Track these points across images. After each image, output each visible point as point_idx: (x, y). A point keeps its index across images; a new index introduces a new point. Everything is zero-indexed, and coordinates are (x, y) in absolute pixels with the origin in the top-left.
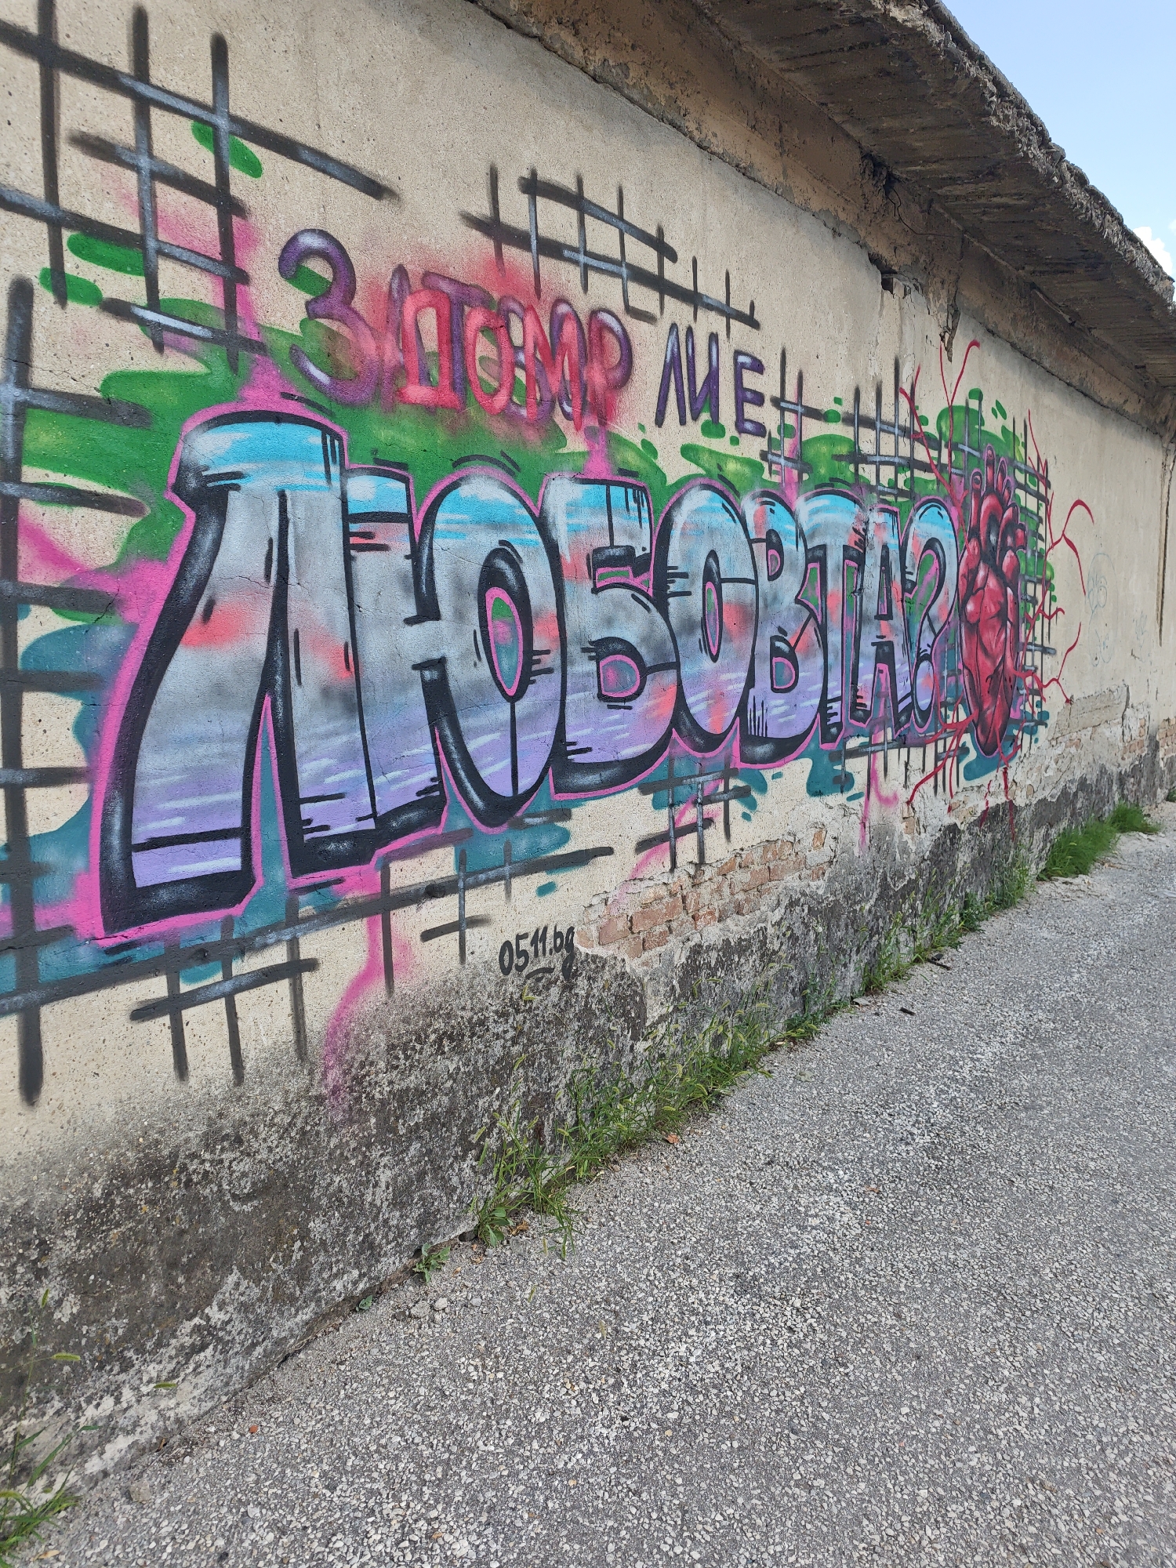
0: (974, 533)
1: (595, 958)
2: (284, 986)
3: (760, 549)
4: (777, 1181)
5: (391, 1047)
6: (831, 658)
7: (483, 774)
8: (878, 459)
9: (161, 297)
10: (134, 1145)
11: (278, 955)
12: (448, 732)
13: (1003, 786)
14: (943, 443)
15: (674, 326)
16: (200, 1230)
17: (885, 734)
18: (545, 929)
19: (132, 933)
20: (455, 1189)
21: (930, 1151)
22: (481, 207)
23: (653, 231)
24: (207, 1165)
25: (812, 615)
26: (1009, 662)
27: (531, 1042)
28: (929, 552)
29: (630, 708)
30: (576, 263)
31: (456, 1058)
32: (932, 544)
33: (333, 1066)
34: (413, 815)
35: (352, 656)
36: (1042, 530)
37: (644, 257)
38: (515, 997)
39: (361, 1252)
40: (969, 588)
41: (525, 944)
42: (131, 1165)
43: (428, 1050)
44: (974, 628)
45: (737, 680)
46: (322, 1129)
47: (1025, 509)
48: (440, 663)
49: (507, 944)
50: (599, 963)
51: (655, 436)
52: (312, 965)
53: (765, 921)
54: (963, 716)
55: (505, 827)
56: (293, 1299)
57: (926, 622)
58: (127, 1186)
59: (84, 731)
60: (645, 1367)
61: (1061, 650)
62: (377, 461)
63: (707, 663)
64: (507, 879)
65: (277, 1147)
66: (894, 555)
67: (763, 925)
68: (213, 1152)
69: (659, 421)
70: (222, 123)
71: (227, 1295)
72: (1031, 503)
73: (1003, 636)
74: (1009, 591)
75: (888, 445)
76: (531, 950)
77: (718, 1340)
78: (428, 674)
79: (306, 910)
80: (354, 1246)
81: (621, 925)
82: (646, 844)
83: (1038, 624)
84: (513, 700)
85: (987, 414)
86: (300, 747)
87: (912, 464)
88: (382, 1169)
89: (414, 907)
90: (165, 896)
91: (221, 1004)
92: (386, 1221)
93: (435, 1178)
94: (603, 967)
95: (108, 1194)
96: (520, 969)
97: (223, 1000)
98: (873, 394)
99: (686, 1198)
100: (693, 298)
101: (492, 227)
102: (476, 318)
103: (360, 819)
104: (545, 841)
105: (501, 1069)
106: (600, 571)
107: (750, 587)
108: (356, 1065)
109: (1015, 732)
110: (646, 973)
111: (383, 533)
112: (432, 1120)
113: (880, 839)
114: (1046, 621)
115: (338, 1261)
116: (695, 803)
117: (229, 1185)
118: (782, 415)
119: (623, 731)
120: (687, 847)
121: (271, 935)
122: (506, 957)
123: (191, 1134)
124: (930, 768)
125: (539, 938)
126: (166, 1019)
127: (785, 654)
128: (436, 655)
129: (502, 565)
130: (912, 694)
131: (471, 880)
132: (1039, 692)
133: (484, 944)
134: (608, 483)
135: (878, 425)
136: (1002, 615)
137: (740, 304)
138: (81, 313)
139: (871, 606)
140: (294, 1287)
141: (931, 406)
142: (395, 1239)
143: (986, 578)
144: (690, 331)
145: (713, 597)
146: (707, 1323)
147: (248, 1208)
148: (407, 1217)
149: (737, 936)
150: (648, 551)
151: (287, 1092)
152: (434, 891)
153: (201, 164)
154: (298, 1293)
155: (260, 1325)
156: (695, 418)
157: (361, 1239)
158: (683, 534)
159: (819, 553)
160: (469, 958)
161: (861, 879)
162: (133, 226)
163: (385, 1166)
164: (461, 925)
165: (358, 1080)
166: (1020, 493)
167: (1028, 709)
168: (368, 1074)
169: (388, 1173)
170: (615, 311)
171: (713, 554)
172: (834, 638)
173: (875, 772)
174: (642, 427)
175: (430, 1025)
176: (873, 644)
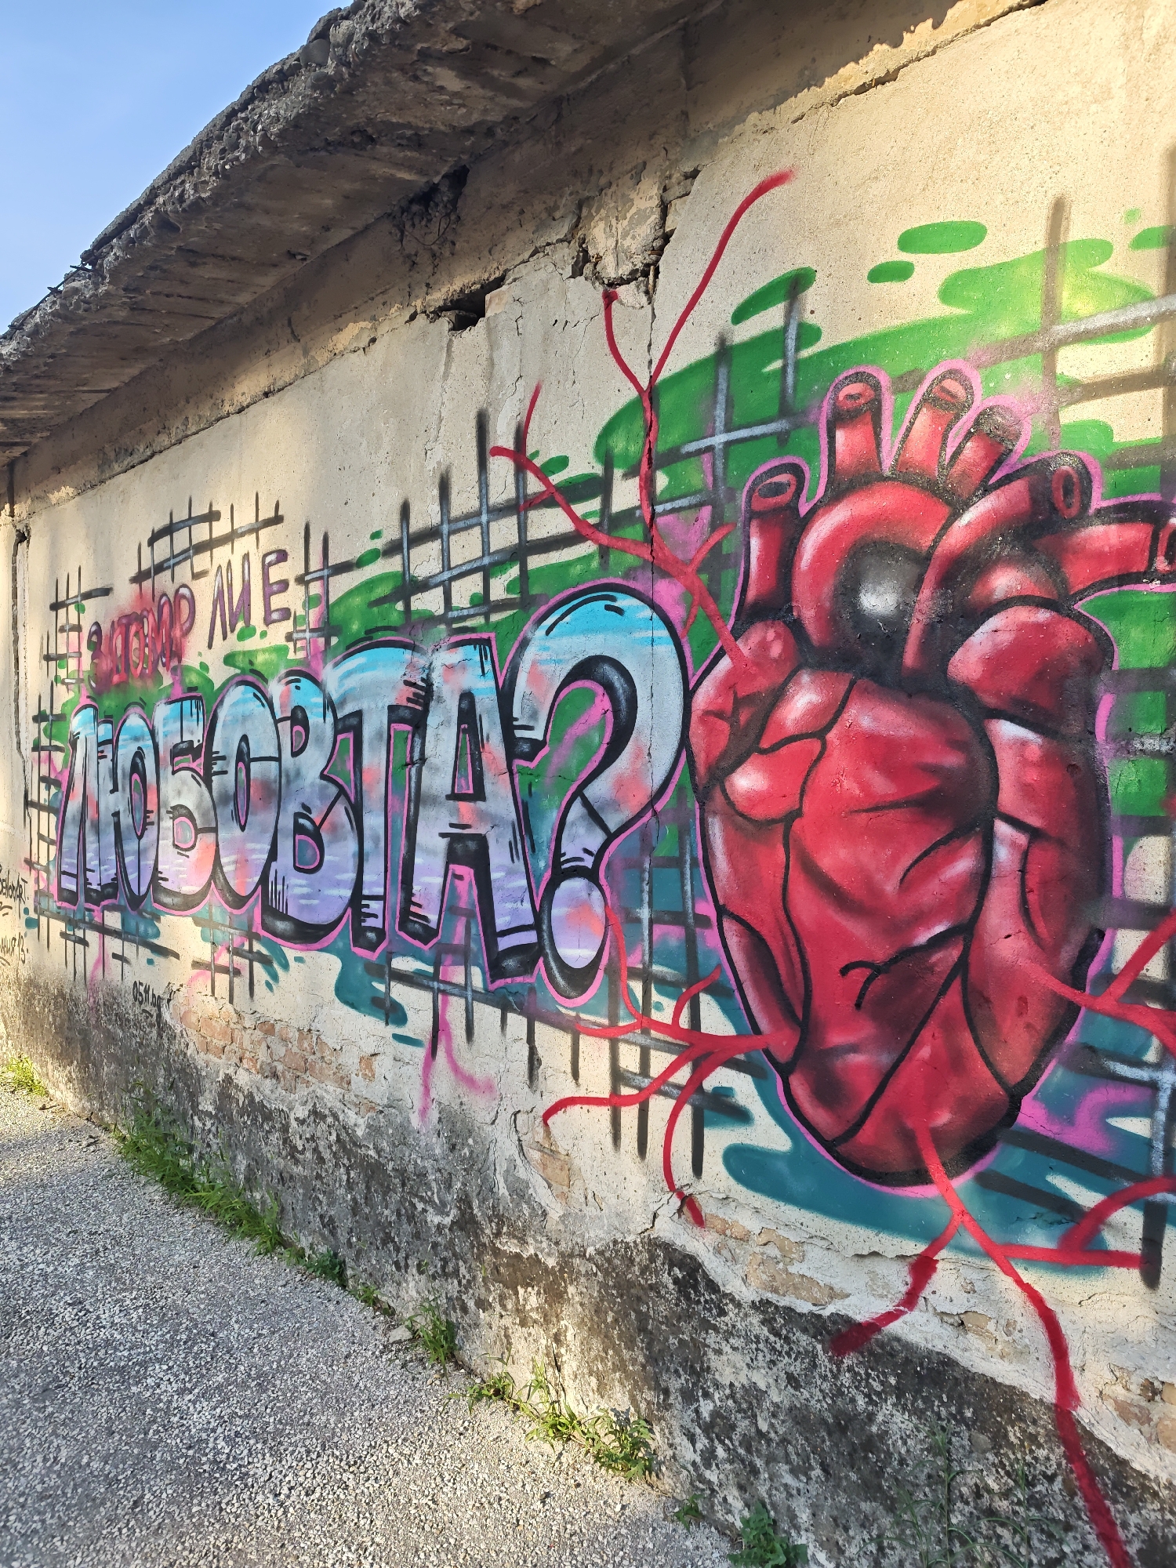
2: (82, 948)
3: (285, 727)
5: (104, 1003)
6: (368, 843)
7: (129, 878)
8: (446, 576)
9: (69, 673)
11: (82, 934)
12: (120, 851)
14: (619, 474)
15: (219, 568)
18: (149, 987)
19: (60, 904)
22: (136, 569)
23: (207, 510)
25: (342, 792)
28: (582, 682)
29: (189, 857)
30: (169, 567)
31: (121, 1031)
32: (587, 669)
33: (91, 996)
34: (110, 891)
35: (98, 808)
37: (201, 533)
38: (139, 1019)
41: (142, 990)
45: (260, 852)
48: (119, 815)
49: (136, 983)
51: (209, 657)
52: (88, 944)
53: (290, 1107)
55: (136, 912)
57: (577, 809)
62: (106, 717)
63: (236, 832)
64: (137, 944)
66: (487, 704)
69: (210, 644)
70: (79, 599)
76: (144, 995)
78: (115, 819)
79: (87, 919)
82: (196, 964)
84: (140, 838)
86: (87, 845)
87: (523, 551)
89: (111, 938)
90: (65, 893)
91: (73, 944)
94: (176, 1038)
96: (140, 1003)
100: (231, 537)
101: (139, 576)
102: (133, 630)
103: (98, 885)
104: (151, 931)
106: (176, 759)
108: (96, 1002)
111: (106, 749)
116: (228, 949)
118: (308, 589)
119: (185, 873)
120: (222, 983)
122: (136, 990)
124: (596, 1085)
125: (147, 990)
126: (65, 941)
127: (309, 832)
128: (117, 810)
129: (138, 759)
130: (538, 928)
131: (126, 936)
133: (129, 976)
134: (181, 700)
135: (446, 529)
137: (267, 513)
139: (438, 779)
141: (577, 428)
144: (229, 565)
145: (243, 774)
149: (261, 1098)
150: (201, 742)
151: (83, 995)
152: (116, 934)
153: (75, 618)
156: (233, 630)
158: (224, 725)
159: (354, 721)
160: (124, 979)
162: (65, 651)
164: (122, 959)
168: (99, 1010)
170: (187, 583)
171: (245, 738)
172: (373, 821)
173: (446, 1024)
174: (200, 654)
175: (113, 1004)
176: (443, 835)
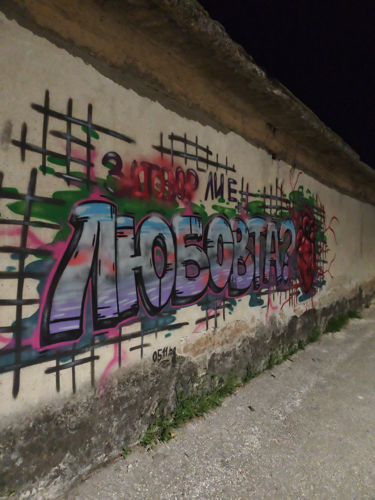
0: (301, 228)
1: (182, 357)
2: (89, 364)
3: (235, 234)
4: (236, 430)
5: (119, 383)
6: (256, 265)
7: (151, 300)
8: (271, 207)
9: (70, 171)
10: (43, 412)
11: (88, 355)
12: (141, 288)
13: (311, 304)
14: (291, 202)
15: (211, 173)
16: (59, 439)
17: (274, 288)
18: (167, 348)
19: (47, 347)
20: (136, 429)
21: (285, 422)
22: (158, 144)
23: (205, 147)
24: (63, 418)
25: (250, 252)
26: (312, 265)
27: (161, 383)
28: (287, 233)
29: (195, 280)
30: (183, 157)
31: (138, 388)
32: (288, 231)
33: (102, 389)
34: (129, 313)
35: (115, 267)
36: (322, 226)
37: (202, 154)
38: (157, 369)
39: (106, 449)
40: (299, 243)
41: (161, 353)
42: (41, 418)
43: (130, 385)
44: (301, 255)
45: (227, 272)
46: (97, 408)
47: (317, 220)
48: (140, 268)
49: (155, 352)
50: (183, 358)
51: (205, 203)
52: (97, 358)
53: (235, 346)
54: (298, 282)
55: (156, 316)
56: (85, 462)
57: (286, 254)
58: (40, 424)
59: (40, 289)
60: (192, 489)
61: (329, 262)
62: (126, 213)
63: (218, 267)
64: (156, 332)
65: (84, 413)
66: (276, 234)
67: (235, 347)
68: (65, 414)
69: (206, 198)
70: (90, 126)
71: (66, 460)
72: (319, 218)
73: (311, 258)
74: (312, 244)
75: (274, 203)
76: (162, 354)
77: (215, 482)
78: (136, 271)
79: (97, 341)
80: (104, 446)
81: (190, 347)
82: (199, 322)
83: (322, 254)
84: (160, 278)
85: (305, 193)
86: (99, 293)
87: (281, 208)
88: (114, 422)
89: (128, 340)
90: (57, 337)
91: (70, 369)
92: (115, 439)
93: (130, 425)
94: (184, 360)
95: (34, 426)
96: (159, 360)
97: (71, 368)
98: (270, 189)
99: (208, 435)
100: (217, 165)
101: (161, 149)
102: (154, 173)
103: (114, 314)
104: (168, 320)
105: (152, 391)
106: (188, 241)
107: (231, 245)
108: (108, 389)
109: (315, 287)
110: (198, 362)
111: (126, 232)
112: (131, 407)
113: (272, 320)
114: (324, 253)
115: (99, 451)
116: (214, 309)
117: (69, 425)
118: (242, 196)
119: (193, 287)
120: (211, 322)
121: (86, 349)
122: (155, 356)
123: (59, 409)
124: (288, 298)
125: (165, 350)
126: (55, 373)
127: (242, 264)
128: (139, 266)
129: (160, 240)
130: (282, 275)
131: (145, 332)
132: (322, 275)
133: (148, 352)
134: (191, 217)
135: (271, 197)
136: (310, 252)
137: (230, 165)
138: (49, 176)
139: (269, 249)
140: (86, 458)
141: (287, 191)
142: (117, 444)
143: (305, 241)
144: (215, 174)
145: (221, 248)
146: (212, 476)
147: (74, 433)
148: (121, 437)
149: (227, 351)
150: (202, 235)
151: (88, 396)
152: (134, 335)
153: (83, 136)
154: (87, 460)
155: (75, 470)
156: (216, 197)
157: (107, 444)
158: (212, 229)
159: (253, 234)
160: (144, 356)
161: (266, 333)
162: (64, 153)
163: (115, 421)
164: (142, 346)
165: (109, 393)
166: (315, 215)
167: (319, 279)
168: (112, 392)
169: (116, 423)
170: (194, 169)
171: (221, 236)
172: (257, 259)
173: (270, 299)
174: (201, 201)
175: (131, 377)
176: (269, 261)
